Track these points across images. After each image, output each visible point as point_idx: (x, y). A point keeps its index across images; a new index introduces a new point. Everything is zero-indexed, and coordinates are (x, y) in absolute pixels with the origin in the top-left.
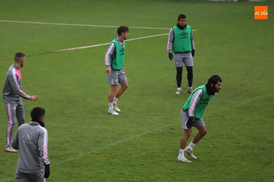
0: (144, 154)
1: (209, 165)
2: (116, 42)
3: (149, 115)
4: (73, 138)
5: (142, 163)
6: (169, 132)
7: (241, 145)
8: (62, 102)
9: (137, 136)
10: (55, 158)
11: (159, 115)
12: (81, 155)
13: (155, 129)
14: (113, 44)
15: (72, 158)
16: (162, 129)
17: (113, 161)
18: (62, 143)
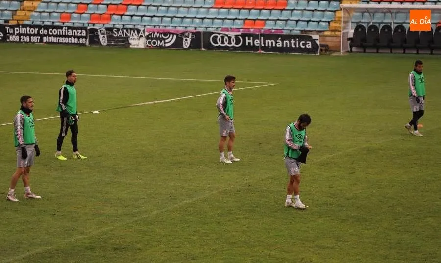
0: (219, 211)
1: (286, 223)
2: (227, 92)
3: (227, 171)
4: (147, 195)
5: (218, 221)
6: (246, 189)
7: (318, 202)
8: (137, 157)
9: (214, 193)
10: (129, 216)
11: (236, 171)
12: (155, 212)
13: (232, 186)
14: (224, 94)
15: (145, 216)
16: (240, 185)
17: (187, 218)
18: (136, 200)
